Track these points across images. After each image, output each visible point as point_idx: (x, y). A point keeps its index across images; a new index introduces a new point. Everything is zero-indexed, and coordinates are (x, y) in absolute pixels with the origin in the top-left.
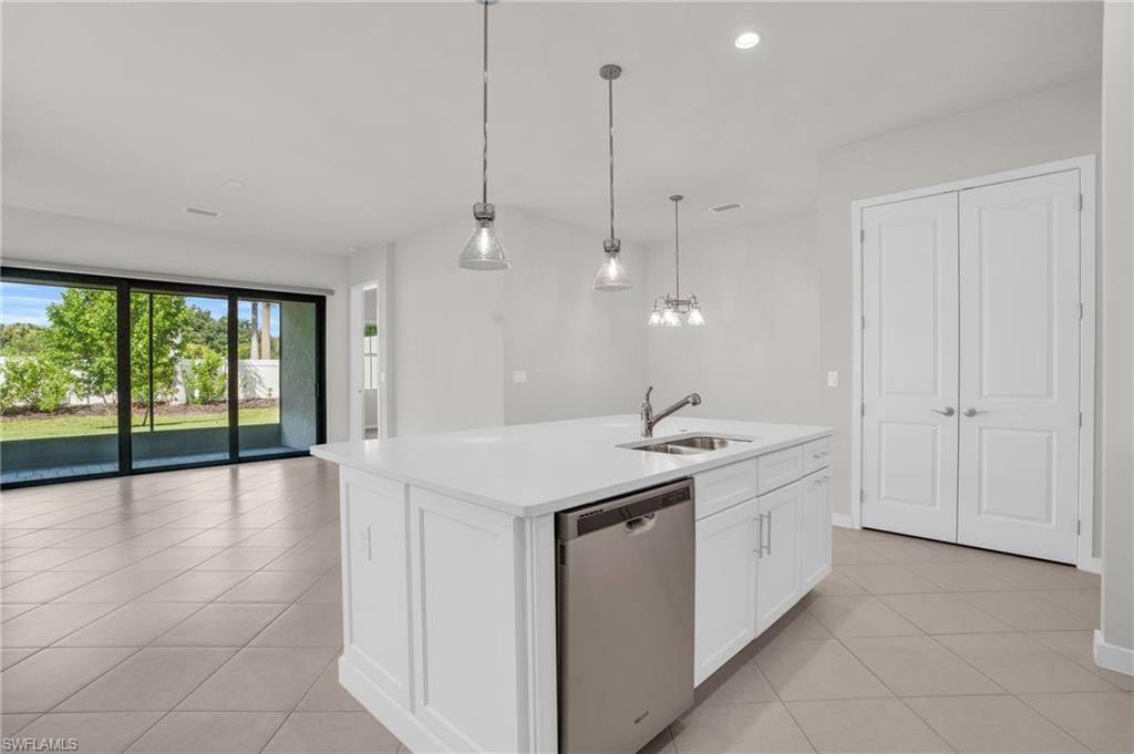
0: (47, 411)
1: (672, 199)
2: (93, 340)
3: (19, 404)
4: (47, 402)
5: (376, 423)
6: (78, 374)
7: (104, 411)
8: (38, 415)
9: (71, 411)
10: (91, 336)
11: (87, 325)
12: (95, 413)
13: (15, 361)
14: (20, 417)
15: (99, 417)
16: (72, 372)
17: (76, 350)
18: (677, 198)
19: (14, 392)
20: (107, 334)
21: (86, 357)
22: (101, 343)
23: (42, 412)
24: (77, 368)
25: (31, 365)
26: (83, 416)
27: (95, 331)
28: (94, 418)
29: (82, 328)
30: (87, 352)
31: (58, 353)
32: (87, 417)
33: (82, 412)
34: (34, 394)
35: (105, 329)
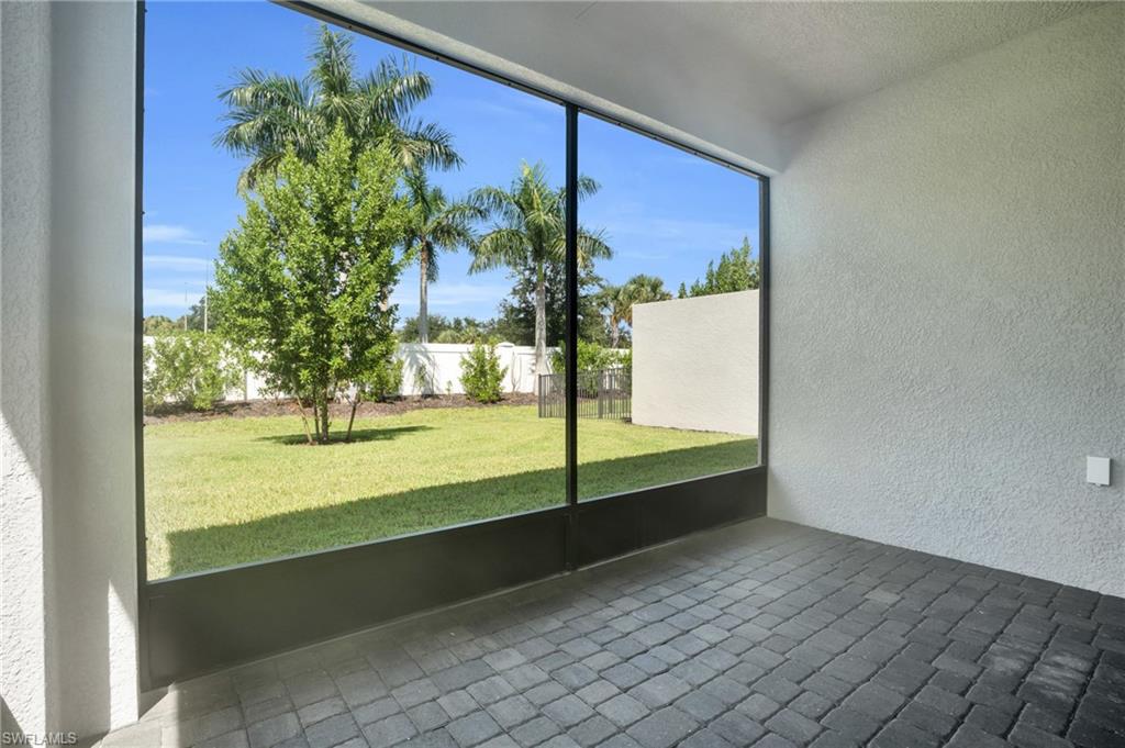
0: (202, 410)
3: (170, 399)
4: (203, 399)
7: (265, 410)
8: (192, 414)
9: (229, 409)
13: (165, 341)
14: (172, 417)
19: (164, 383)
23: (197, 411)
25: (183, 347)
26: (240, 417)
32: (247, 418)
33: (238, 412)
34: (187, 388)
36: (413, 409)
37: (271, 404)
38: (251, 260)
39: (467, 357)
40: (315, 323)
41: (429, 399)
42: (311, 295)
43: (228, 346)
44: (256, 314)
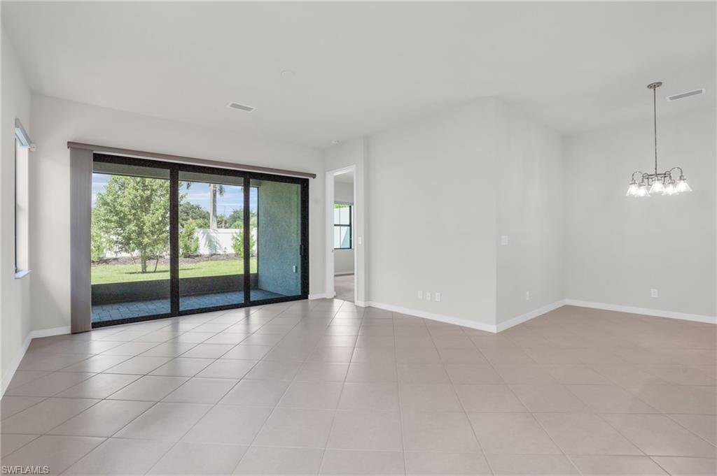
1: (650, 86)
2: (125, 215)
5: (354, 270)
6: (114, 238)
9: (106, 261)
10: (124, 213)
11: (121, 205)
12: (121, 263)
15: (124, 266)
16: (111, 237)
17: (114, 222)
18: (654, 86)
20: (133, 211)
21: (121, 226)
22: (129, 217)
24: (115, 234)
26: (114, 265)
27: (127, 209)
28: (121, 267)
29: (118, 208)
30: (121, 224)
31: (103, 223)
32: (116, 265)
33: (113, 262)
35: (133, 207)
36: (204, 261)
37: (129, 259)
38: (109, 201)
39: (235, 235)
40: (137, 225)
41: (214, 256)
42: (134, 214)
43: (102, 234)
44: (112, 222)
